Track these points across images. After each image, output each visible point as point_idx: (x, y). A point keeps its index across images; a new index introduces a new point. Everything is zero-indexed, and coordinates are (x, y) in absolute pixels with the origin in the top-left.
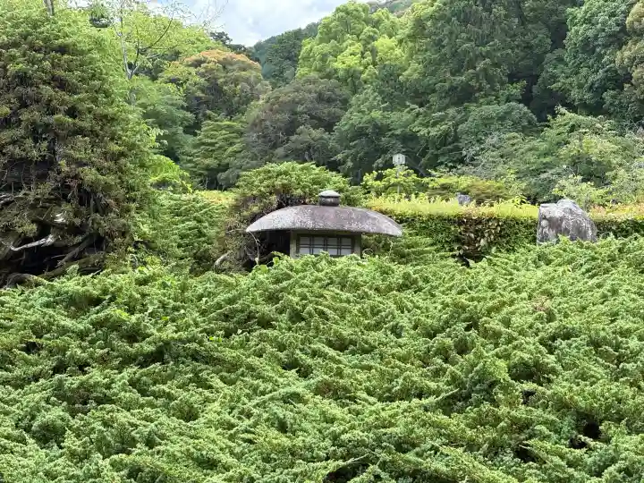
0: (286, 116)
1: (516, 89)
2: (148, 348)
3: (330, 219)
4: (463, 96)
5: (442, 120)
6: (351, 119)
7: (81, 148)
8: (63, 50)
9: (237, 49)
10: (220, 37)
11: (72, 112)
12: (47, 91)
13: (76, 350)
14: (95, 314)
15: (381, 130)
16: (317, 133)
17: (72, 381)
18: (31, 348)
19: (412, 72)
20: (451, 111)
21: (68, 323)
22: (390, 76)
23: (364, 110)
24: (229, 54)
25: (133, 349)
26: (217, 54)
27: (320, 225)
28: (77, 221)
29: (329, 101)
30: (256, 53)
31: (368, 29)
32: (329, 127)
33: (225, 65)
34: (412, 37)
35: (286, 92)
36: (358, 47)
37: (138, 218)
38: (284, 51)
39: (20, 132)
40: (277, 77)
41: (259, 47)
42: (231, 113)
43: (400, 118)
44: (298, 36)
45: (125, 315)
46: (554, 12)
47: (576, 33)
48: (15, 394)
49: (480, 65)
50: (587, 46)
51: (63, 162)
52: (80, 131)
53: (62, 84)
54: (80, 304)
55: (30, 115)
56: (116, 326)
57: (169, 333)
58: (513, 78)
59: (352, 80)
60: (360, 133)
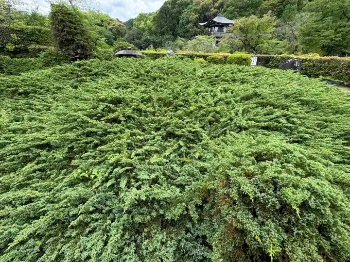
0: (132, 37)
1: (171, 33)
2: (93, 73)
3: (130, 52)
4: (163, 34)
5: (159, 38)
6: (144, 38)
7: (79, 37)
8: (69, 14)
9: (121, 22)
10: (118, 19)
11: (75, 29)
12: (69, 24)
13: (80, 73)
14: (82, 67)
15: (149, 40)
16: (138, 41)
17: (79, 79)
18: (72, 73)
19: (154, 28)
20: (161, 37)
21: (77, 69)
22: (150, 29)
23: (146, 36)
24: (120, 23)
25: (90, 73)
26: (117, 23)
27: (128, 53)
28: (82, 52)
29: (140, 34)
30: (126, 24)
31: (145, 19)
32: (140, 39)
33: (120, 26)
34: (153, 21)
35: (131, 32)
36: (144, 23)
37: (94, 52)
38: (130, 23)
39: (65, 33)
40: (130, 29)
41: (126, 22)
42: (122, 36)
43: (152, 38)
44: (133, 20)
45: (88, 68)
46: (177, 17)
47: (181, 21)
48: (69, 81)
49: (165, 27)
50: (183, 24)
51: (76, 40)
52: (78, 33)
53: (71, 22)
54: (79, 66)
55: (66, 29)
56: (87, 69)
57: (97, 70)
58: (171, 30)
59: (143, 30)
60: (145, 41)
